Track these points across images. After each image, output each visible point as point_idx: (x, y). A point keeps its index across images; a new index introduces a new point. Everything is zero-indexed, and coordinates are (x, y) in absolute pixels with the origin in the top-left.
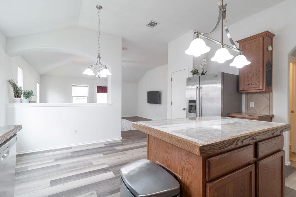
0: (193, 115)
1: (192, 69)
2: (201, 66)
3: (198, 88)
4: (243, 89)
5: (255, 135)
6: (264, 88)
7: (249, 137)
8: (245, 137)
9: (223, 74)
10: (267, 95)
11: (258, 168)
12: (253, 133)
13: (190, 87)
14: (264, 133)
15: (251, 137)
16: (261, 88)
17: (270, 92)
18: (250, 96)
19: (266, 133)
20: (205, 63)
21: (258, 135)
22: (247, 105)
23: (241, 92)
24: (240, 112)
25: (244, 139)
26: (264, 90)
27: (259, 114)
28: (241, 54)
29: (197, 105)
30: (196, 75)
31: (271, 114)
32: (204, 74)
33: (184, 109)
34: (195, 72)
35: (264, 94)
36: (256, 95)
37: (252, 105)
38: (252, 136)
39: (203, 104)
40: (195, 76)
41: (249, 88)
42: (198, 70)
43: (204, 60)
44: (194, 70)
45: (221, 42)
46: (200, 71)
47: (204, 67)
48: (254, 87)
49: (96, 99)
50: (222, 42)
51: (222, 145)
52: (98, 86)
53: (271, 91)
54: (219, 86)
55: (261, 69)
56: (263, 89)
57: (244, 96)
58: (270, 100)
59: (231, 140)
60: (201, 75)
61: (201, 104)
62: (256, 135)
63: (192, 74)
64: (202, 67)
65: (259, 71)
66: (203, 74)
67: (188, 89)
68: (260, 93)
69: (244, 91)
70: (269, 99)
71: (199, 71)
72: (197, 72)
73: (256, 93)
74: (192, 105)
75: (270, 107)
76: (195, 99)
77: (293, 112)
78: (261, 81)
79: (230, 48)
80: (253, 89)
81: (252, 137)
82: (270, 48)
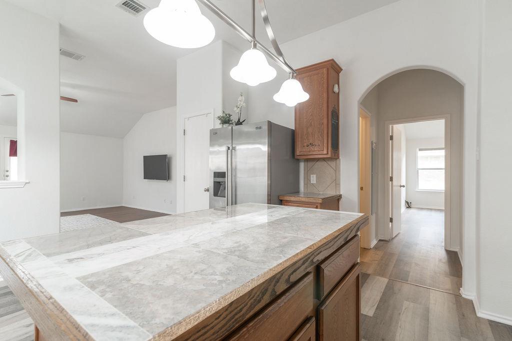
0: (221, 201)
1: (221, 114)
2: (235, 109)
3: (229, 148)
4: (301, 153)
5: (315, 254)
6: (330, 153)
7: (303, 263)
8: (294, 266)
9: (270, 124)
10: (333, 164)
11: (321, 322)
12: (311, 250)
13: (216, 148)
14: (333, 242)
15: (307, 260)
16: (325, 152)
17: (336, 159)
18: (310, 164)
19: (335, 240)
20: (243, 104)
21: (321, 252)
22: (307, 179)
23: (298, 157)
24: (297, 192)
25: (292, 273)
26: (329, 156)
27: (323, 194)
28: (293, 78)
29: (228, 181)
30: (227, 125)
31: (338, 193)
32: (241, 124)
33: (208, 190)
34: (226, 120)
35: (329, 163)
36: (319, 164)
37: (313, 179)
38: (309, 258)
39: (238, 180)
40: (225, 126)
41: (310, 151)
42: (230, 115)
43: (240, 98)
44: (224, 115)
45: (251, 34)
46: (234, 119)
47: (241, 110)
48: (315, 149)
49: (7, 171)
50: (254, 37)
51: (224, 322)
52: (11, 141)
53: (338, 158)
54: (265, 148)
55: (325, 121)
56: (328, 154)
57: (302, 165)
58: (337, 170)
59: (254, 292)
60: (236, 125)
61: (235, 179)
62: (319, 251)
63: (220, 122)
64: (238, 110)
65: (323, 123)
66: (239, 123)
67: (212, 153)
68: (324, 159)
69: (302, 157)
70: (335, 168)
71: (232, 118)
72: (229, 120)
73: (318, 160)
74: (220, 182)
75: (336, 183)
76: (224, 169)
77: (362, 189)
78: (325, 141)
79: (272, 58)
80: (314, 153)
81: (309, 260)
82: (336, 89)
